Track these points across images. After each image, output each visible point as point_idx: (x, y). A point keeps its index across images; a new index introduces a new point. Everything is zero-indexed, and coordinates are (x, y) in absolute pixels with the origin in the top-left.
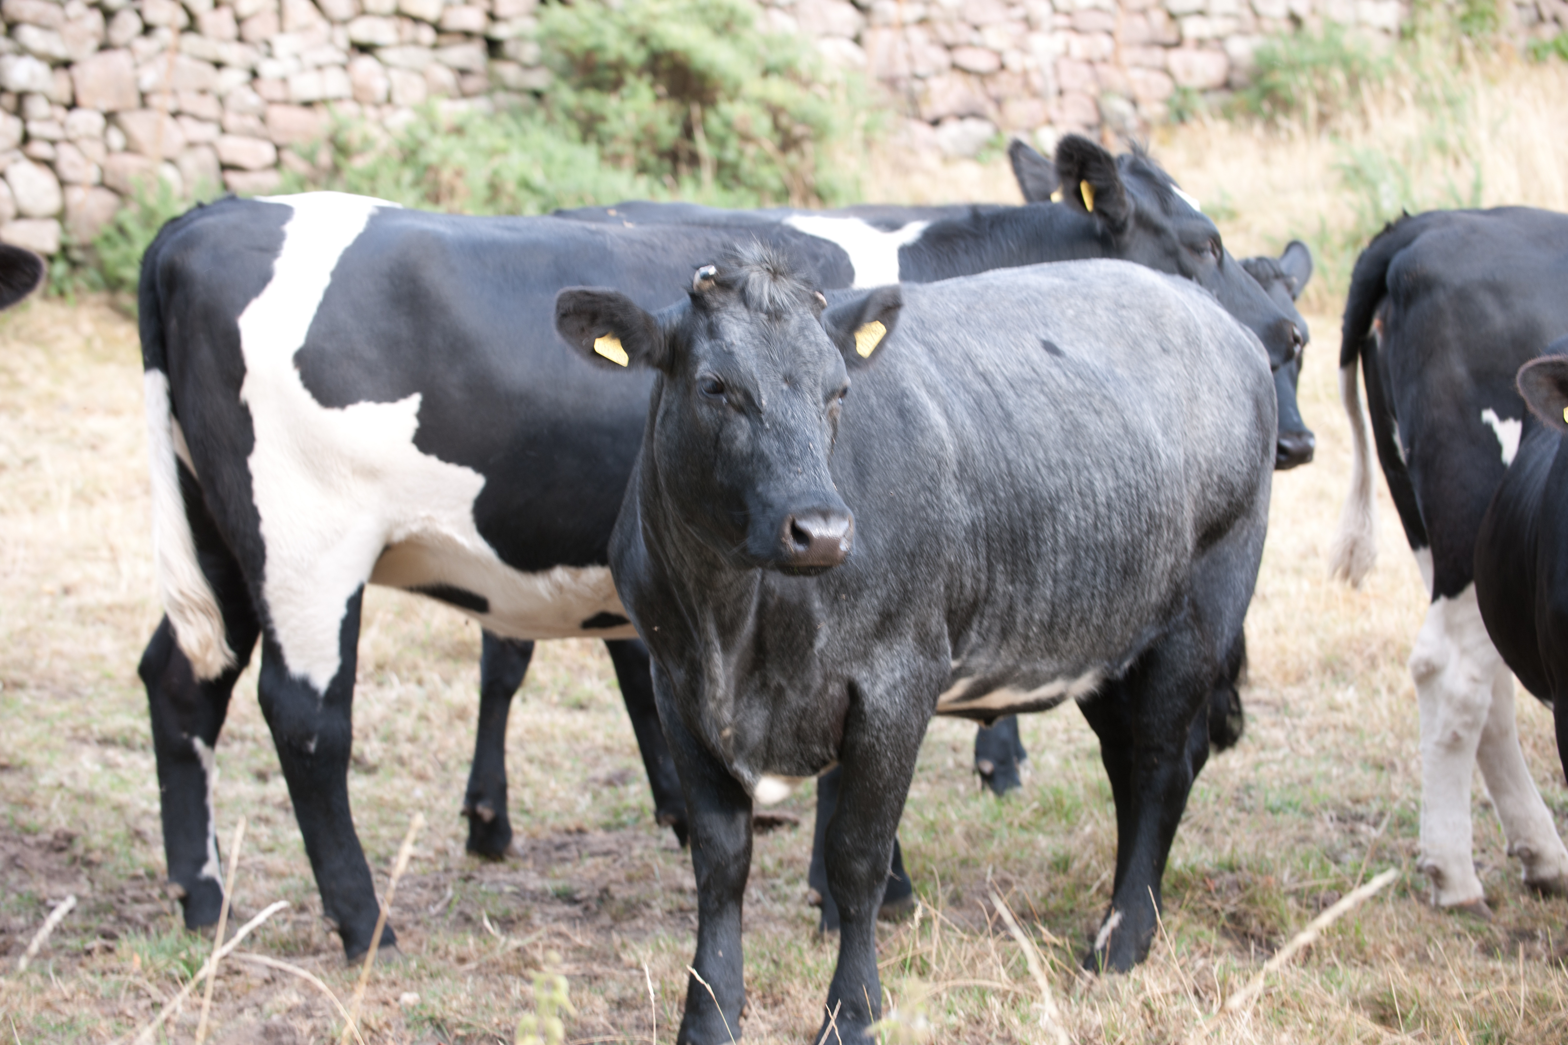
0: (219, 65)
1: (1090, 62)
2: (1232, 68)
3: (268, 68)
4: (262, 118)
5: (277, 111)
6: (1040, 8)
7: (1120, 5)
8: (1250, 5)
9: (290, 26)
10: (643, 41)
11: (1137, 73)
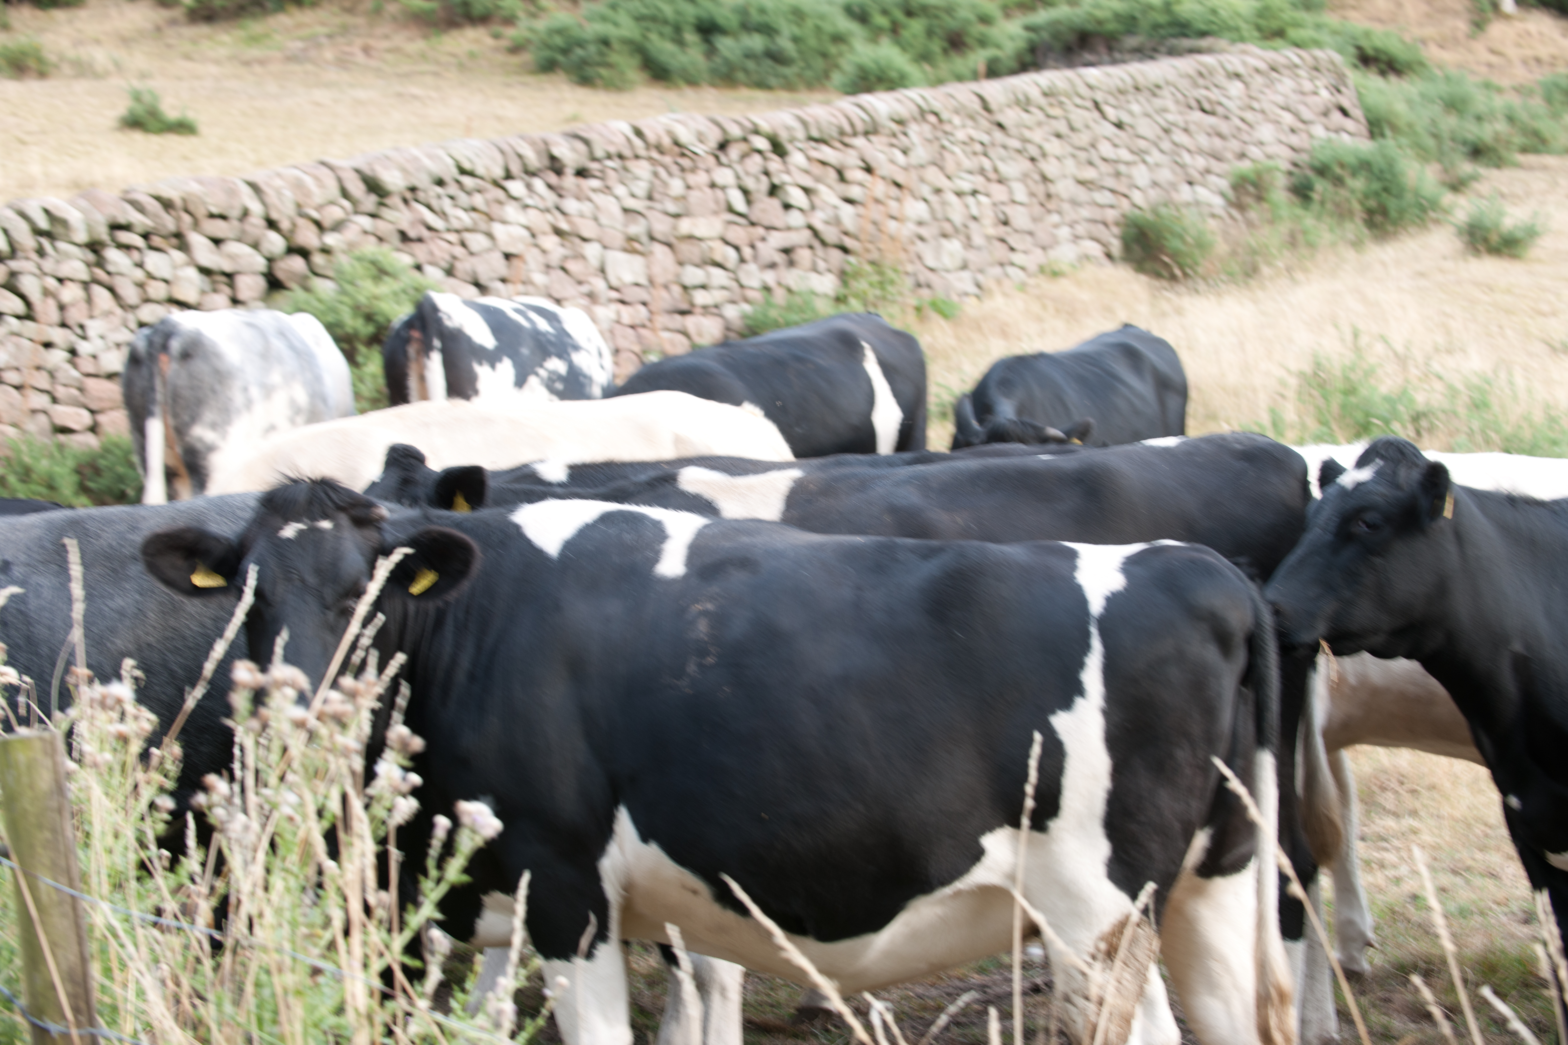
0: (48, 345)
1: (632, 327)
2: (728, 328)
3: (84, 348)
4: (81, 389)
5: (91, 383)
6: (599, 285)
7: (651, 282)
8: (737, 281)
9: (96, 312)
10: (369, 318)
11: (666, 335)
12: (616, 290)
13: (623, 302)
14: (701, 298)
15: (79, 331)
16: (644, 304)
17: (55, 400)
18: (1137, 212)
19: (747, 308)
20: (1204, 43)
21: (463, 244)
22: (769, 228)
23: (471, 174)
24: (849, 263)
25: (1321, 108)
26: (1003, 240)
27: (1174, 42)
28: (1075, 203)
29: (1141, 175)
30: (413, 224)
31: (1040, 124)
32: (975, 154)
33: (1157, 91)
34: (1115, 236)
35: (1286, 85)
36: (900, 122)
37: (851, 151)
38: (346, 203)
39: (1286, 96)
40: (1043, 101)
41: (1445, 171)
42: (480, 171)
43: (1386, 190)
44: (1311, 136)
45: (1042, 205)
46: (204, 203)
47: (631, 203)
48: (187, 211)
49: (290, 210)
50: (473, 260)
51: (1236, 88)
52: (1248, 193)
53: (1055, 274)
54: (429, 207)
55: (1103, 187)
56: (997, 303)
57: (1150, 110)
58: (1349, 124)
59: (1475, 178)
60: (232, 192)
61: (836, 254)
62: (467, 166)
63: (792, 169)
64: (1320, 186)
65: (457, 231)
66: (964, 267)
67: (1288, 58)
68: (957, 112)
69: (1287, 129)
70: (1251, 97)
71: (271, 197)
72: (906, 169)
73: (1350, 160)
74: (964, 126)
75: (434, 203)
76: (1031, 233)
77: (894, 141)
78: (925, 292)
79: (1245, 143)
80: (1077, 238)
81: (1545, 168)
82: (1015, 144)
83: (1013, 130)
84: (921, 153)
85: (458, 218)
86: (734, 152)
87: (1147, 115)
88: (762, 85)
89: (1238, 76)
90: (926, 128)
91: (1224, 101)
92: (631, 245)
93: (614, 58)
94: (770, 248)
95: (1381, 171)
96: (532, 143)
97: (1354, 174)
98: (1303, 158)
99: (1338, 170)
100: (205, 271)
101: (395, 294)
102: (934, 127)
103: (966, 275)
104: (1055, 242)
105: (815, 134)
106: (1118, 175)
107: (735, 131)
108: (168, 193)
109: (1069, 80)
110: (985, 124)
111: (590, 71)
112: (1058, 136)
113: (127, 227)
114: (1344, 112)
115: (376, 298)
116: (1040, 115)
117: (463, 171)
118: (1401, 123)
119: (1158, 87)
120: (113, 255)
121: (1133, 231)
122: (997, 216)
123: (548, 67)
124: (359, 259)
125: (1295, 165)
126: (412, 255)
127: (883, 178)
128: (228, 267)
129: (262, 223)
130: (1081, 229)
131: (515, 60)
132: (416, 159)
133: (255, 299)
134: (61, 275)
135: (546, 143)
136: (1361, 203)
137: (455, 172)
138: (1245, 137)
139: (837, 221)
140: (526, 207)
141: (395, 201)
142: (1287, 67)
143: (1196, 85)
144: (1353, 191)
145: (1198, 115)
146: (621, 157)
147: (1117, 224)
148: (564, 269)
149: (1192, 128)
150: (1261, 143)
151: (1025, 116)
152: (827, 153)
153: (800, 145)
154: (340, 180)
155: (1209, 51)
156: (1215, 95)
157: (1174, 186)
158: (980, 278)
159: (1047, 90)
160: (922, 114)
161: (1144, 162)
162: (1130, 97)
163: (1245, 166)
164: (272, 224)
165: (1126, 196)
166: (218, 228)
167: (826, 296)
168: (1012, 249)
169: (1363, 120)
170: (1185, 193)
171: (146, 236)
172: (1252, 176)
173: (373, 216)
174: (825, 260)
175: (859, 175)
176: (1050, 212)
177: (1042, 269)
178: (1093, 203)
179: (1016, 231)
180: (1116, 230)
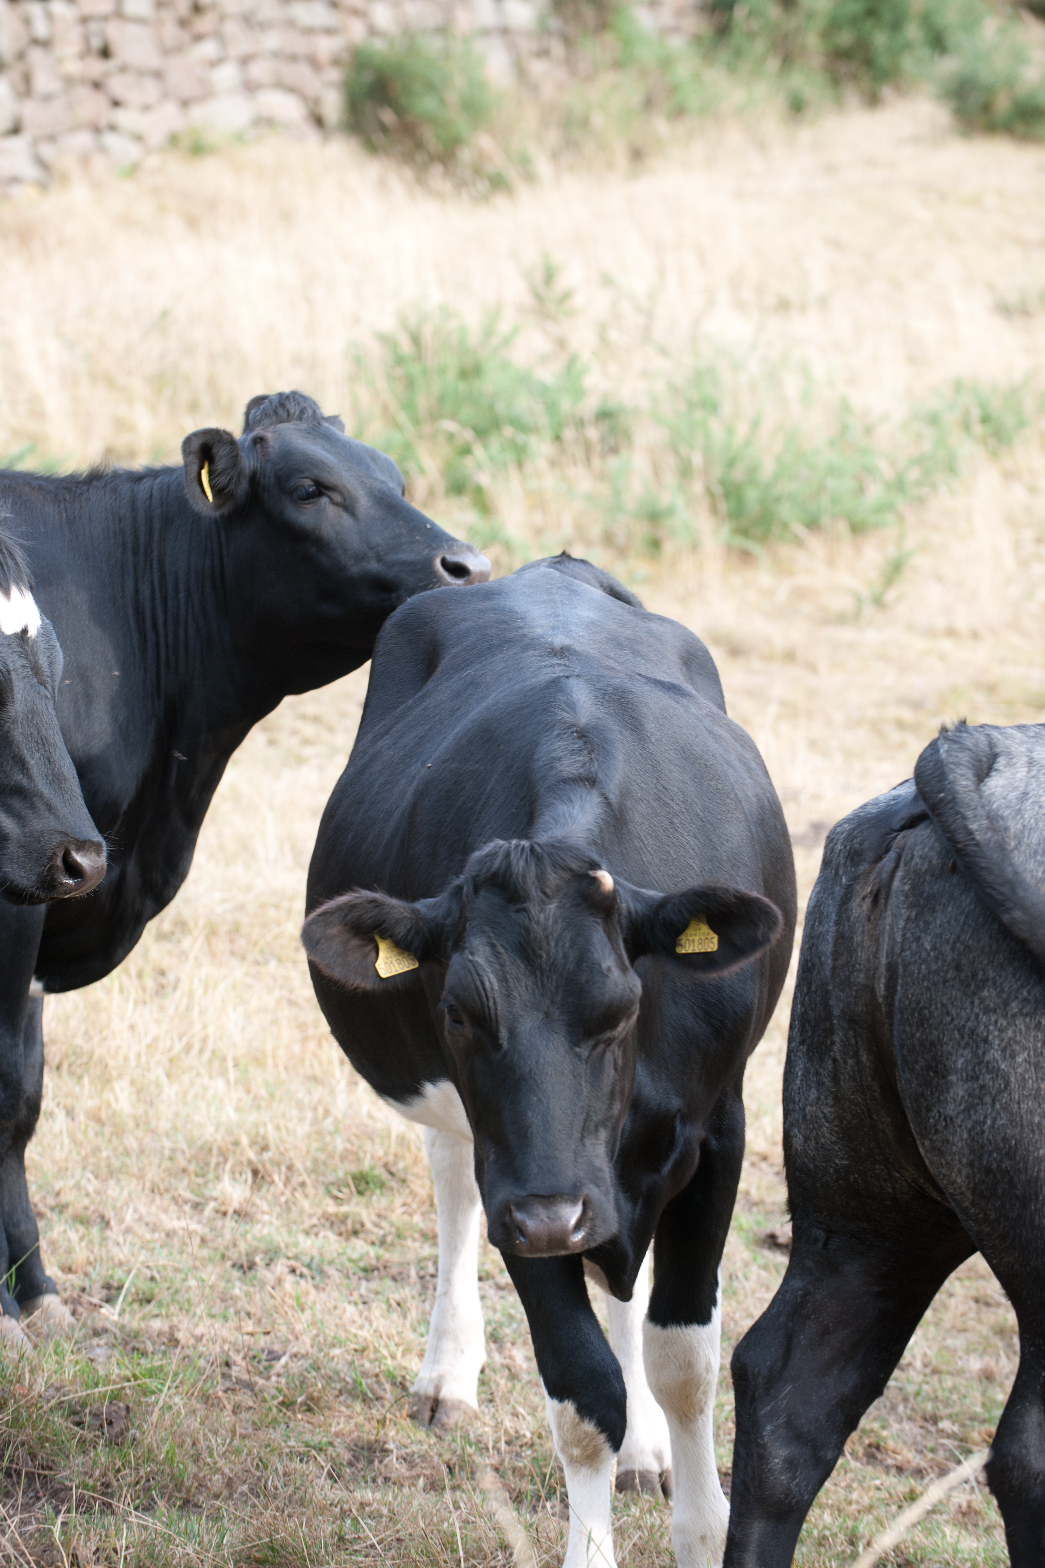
18: (377, 43)
26: (97, 85)
28: (253, 22)
34: (330, 84)
45: (183, 23)
52: (578, 16)
53: (199, 150)
56: (78, 197)
66: (16, 130)
76: (158, 75)
80: (250, 88)
103: (17, 144)
104: (207, 93)
121: (368, 76)
122: (86, 39)
130: (261, 70)
147: (337, 63)
158: (47, 151)
165: (357, 13)
168: (116, 103)
176: (198, 38)
177: (173, 140)
178: (291, 24)
179: (123, 69)
180: (334, 75)
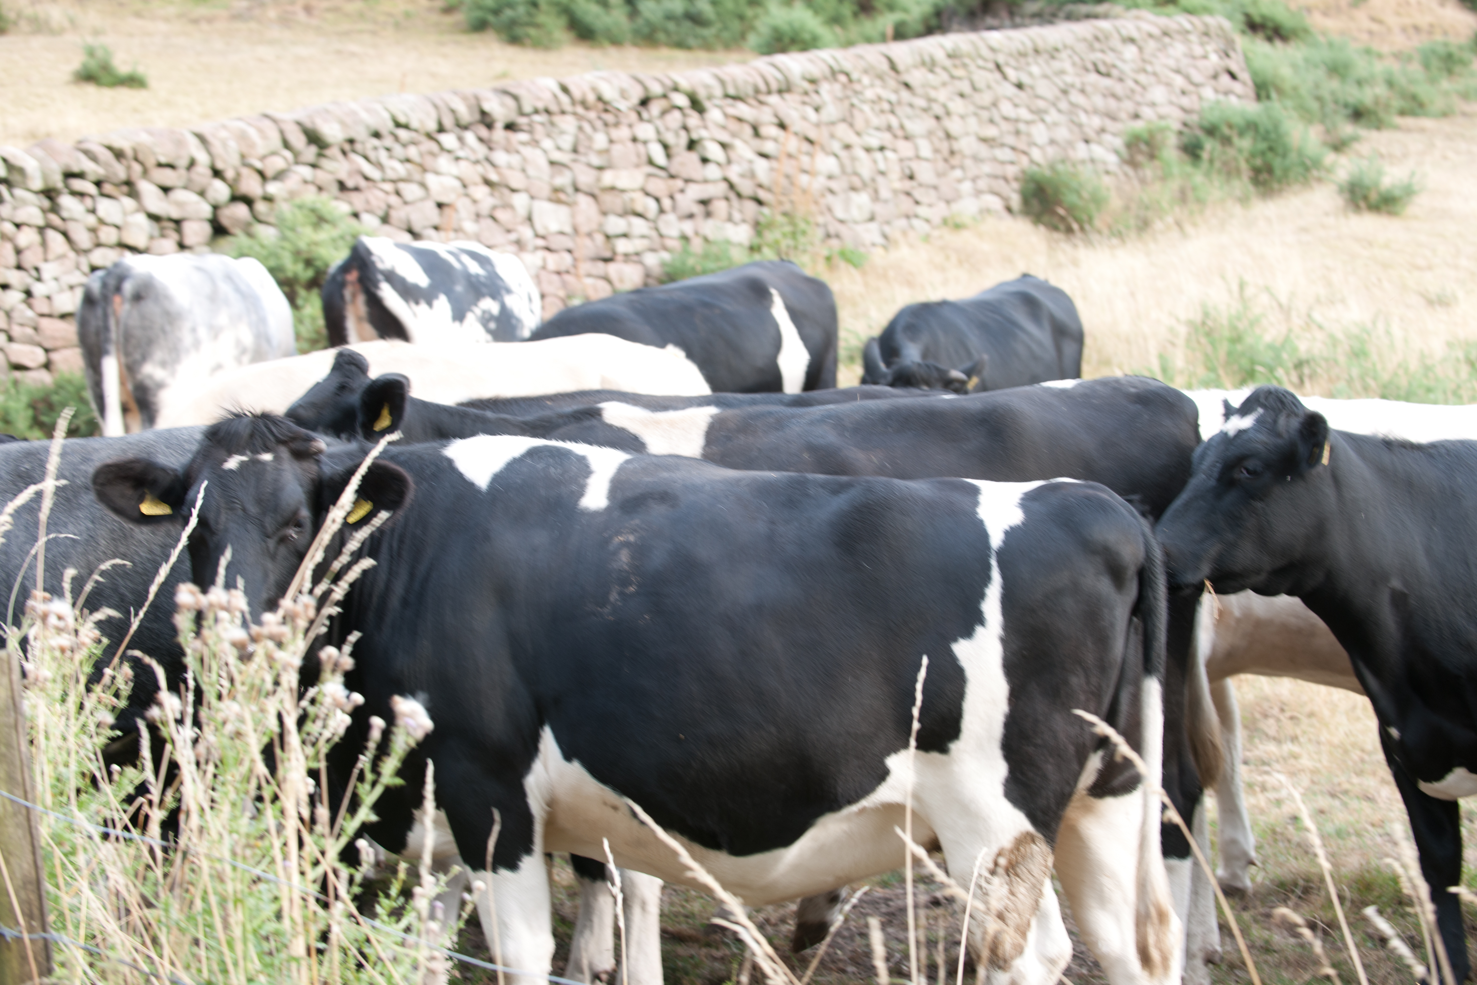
0: (4, 287)
1: (559, 273)
2: (648, 275)
3: (38, 289)
4: (36, 329)
5: (45, 323)
6: (526, 233)
7: (576, 230)
8: (657, 229)
9: (51, 256)
10: (309, 263)
11: (589, 281)
12: (543, 237)
13: (548, 249)
14: (622, 246)
15: (34, 273)
16: (570, 251)
17: (10, 339)
18: (1035, 168)
19: (666, 256)
20: (1101, 9)
21: (398, 193)
22: (687, 181)
23: (406, 127)
24: (762, 214)
25: (1211, 72)
26: (908, 194)
27: (1070, 7)
28: (977, 159)
29: (1040, 133)
30: (350, 174)
31: (944, 84)
32: (882, 111)
33: (1056, 54)
34: (1014, 191)
35: (1178, 49)
36: (813, 81)
37: (766, 109)
38: (288, 154)
39: (1177, 60)
40: (948, 63)
41: (1328, 132)
42: (414, 124)
43: (1271, 149)
44: (1200, 98)
45: (946, 160)
46: (154, 154)
47: (557, 156)
48: (136, 159)
49: (235, 160)
50: (408, 209)
51: (1130, 52)
52: (1140, 152)
53: (958, 227)
54: (366, 158)
55: (1002, 145)
56: (903, 253)
57: (1049, 72)
58: (1237, 87)
59: (1355, 139)
60: (180, 143)
61: (751, 207)
62: (402, 120)
63: (710, 125)
64: (1209, 145)
65: (394, 181)
66: (872, 219)
67: (1179, 24)
68: (866, 72)
69: (1178, 91)
70: (1144, 61)
71: (217, 147)
72: (818, 125)
73: (1238, 120)
74: (872, 85)
75: (372, 155)
76: (935, 188)
77: (806, 99)
78: (834, 242)
79: (1138, 104)
80: (978, 193)
81: (1422, 130)
82: (921, 103)
83: (919, 90)
84: (831, 111)
85: (393, 169)
86: (655, 108)
87: (1045, 76)
88: (681, 45)
89: (1132, 40)
90: (837, 87)
91: (1119, 63)
92: (556, 195)
93: (541, 18)
94: (688, 200)
95: (1267, 132)
96: (464, 99)
97: (1241, 134)
98: (1193, 119)
99: (1226, 131)
100: (154, 218)
101: (334, 240)
102: (844, 86)
103: (873, 226)
104: (958, 196)
105: (731, 91)
106: (1018, 133)
107: (656, 89)
108: (119, 143)
109: (973, 44)
110: (892, 83)
111: (519, 31)
112: (962, 95)
113: (80, 175)
114: (1233, 76)
115: (316, 244)
116: (945, 76)
117: (398, 125)
118: (1287, 87)
119: (1057, 50)
120: (66, 201)
121: (1032, 186)
122: (902, 170)
123: (480, 26)
124: (300, 207)
125: (1185, 124)
126: (350, 203)
127: (796, 134)
128: (175, 214)
129: (209, 172)
130: (982, 184)
131: (449, 19)
132: (354, 113)
133: (200, 244)
134: (18, 220)
135: (477, 99)
136: (1247, 161)
137: (390, 125)
138: (1138, 98)
139: (752, 175)
140: (457, 159)
141: (334, 152)
142: (1179, 32)
143: (1092, 48)
144: (1240, 151)
145: (1093, 77)
146: (547, 111)
147: (1016, 179)
148: (493, 218)
149: (1089, 89)
150: (1153, 105)
151: (930, 76)
152: (742, 110)
153: (717, 102)
154: (282, 133)
155: (1106, 16)
156: (1110, 58)
157: (1070, 144)
158: (887, 229)
159: (950, 51)
160: (834, 73)
161: (1043, 121)
162: (1030, 60)
163: (1139, 126)
164: (217, 173)
165: (1024, 153)
166: (167, 177)
167: (740, 245)
168: (917, 203)
169: (1250, 83)
170: (1081, 151)
171: (98, 184)
172: (1145, 135)
173: (314, 166)
174: (741, 211)
175: (773, 131)
176: (953, 167)
177: (945, 222)
178: (995, 160)
179: (921, 185)
180: (1015, 185)
